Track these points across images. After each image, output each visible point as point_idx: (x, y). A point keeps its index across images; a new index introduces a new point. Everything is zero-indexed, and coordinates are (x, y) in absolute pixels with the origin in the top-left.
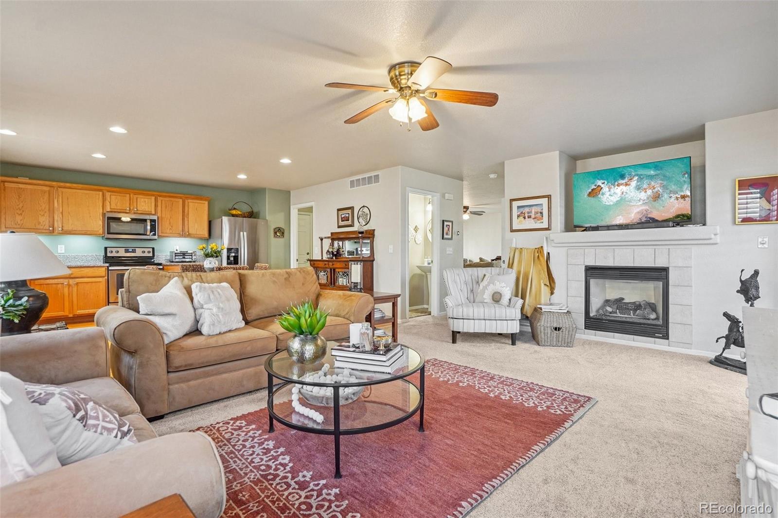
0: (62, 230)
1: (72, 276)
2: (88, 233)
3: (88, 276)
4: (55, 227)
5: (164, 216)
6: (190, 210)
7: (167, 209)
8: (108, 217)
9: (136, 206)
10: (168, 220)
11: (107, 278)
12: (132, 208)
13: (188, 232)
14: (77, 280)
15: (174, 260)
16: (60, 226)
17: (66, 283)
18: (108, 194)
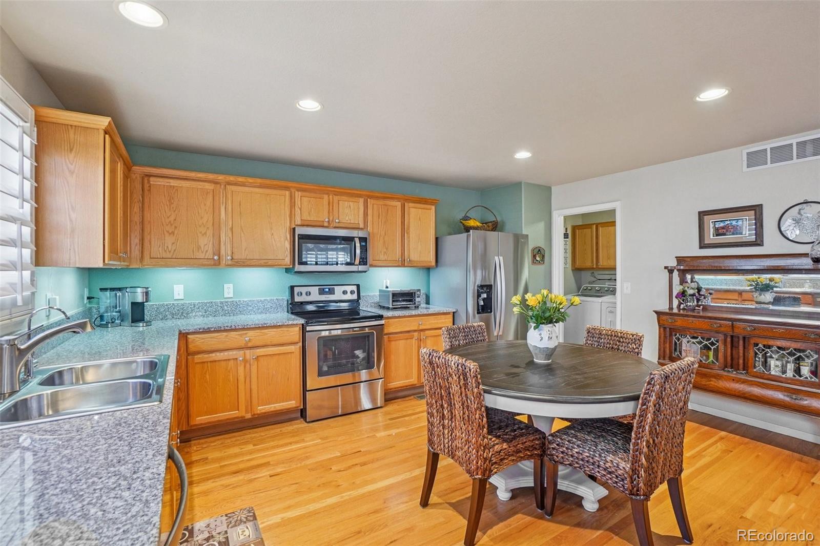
0: (232, 259)
1: (250, 345)
2: (270, 263)
3: (273, 343)
4: (221, 254)
5: (375, 231)
6: (411, 221)
7: (380, 220)
8: (299, 235)
9: (337, 216)
10: (382, 238)
11: (301, 344)
12: (331, 219)
13: (409, 258)
14: (258, 350)
15: (391, 306)
16: (230, 253)
17: (241, 359)
18: (298, 194)
